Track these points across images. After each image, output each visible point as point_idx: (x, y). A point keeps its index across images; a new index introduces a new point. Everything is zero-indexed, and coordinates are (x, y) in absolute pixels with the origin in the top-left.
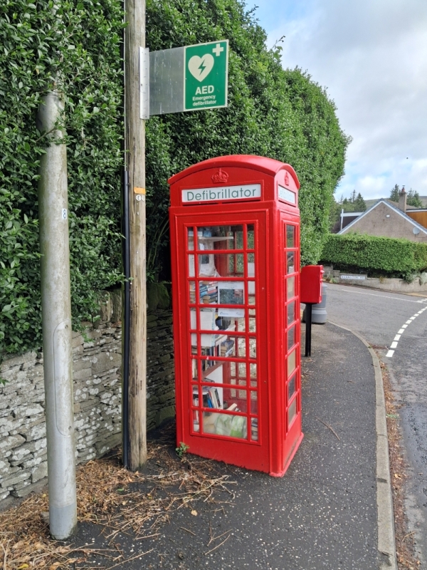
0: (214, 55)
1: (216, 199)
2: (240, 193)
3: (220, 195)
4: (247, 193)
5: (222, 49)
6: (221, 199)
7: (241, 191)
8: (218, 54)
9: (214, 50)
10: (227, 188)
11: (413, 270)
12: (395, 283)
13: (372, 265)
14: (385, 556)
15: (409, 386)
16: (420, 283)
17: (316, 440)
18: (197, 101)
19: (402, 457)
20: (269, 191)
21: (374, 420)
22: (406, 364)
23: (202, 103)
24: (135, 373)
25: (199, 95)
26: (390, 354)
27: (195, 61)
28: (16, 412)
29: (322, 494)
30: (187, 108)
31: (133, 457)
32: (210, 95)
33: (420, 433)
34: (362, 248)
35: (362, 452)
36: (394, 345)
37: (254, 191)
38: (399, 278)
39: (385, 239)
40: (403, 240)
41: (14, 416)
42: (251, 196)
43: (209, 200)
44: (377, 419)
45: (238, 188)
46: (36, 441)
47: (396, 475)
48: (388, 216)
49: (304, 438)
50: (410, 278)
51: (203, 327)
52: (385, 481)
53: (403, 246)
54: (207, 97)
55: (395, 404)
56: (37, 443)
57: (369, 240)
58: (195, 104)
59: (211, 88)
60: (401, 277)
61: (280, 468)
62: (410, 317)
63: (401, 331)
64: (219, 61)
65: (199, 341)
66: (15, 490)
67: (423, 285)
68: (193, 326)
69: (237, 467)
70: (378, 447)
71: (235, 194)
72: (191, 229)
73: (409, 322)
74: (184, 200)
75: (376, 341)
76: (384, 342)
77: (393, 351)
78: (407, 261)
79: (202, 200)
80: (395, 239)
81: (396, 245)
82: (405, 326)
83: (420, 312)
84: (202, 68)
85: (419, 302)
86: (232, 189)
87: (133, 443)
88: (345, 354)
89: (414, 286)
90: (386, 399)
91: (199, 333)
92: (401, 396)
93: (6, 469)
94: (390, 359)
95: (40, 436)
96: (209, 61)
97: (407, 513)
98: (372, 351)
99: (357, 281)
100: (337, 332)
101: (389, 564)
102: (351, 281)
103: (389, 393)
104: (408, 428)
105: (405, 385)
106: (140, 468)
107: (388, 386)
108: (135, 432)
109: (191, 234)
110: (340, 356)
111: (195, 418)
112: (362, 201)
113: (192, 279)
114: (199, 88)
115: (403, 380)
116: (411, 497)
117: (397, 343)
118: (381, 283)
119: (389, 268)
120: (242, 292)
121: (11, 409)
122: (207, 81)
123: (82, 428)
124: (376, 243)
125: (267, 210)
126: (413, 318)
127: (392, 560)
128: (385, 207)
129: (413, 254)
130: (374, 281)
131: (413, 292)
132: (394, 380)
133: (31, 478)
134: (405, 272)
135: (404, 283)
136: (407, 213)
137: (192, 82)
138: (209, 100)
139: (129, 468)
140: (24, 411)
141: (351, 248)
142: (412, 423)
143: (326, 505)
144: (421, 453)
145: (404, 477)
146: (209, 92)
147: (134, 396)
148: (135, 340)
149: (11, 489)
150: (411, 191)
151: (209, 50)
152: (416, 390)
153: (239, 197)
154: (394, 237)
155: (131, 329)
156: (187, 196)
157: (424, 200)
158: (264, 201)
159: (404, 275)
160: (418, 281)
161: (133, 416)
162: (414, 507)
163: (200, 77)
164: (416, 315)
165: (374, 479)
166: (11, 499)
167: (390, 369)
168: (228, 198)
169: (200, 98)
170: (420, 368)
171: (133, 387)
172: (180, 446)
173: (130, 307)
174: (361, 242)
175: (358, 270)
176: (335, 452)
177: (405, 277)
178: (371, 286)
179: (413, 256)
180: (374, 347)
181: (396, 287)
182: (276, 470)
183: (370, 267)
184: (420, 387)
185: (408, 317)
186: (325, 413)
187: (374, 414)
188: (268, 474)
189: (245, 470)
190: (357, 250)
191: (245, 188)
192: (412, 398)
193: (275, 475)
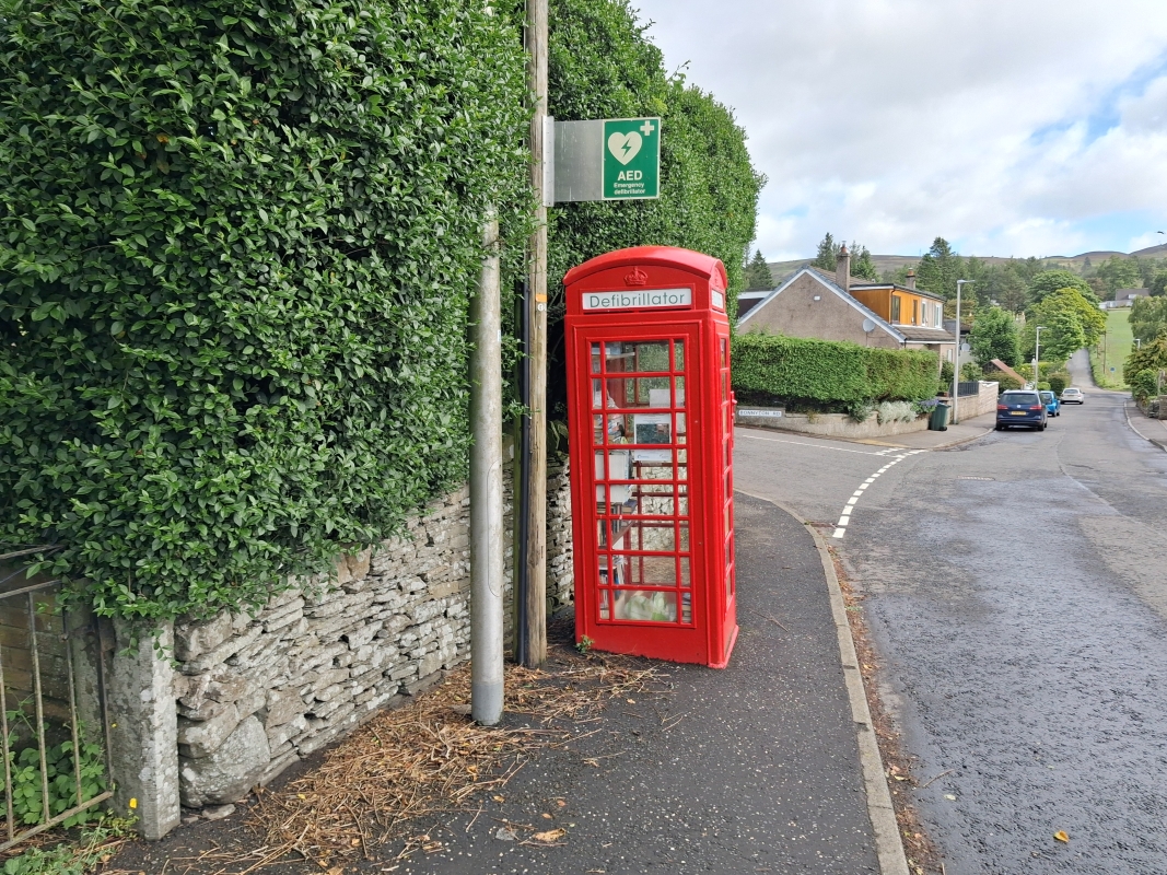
0: (642, 133)
1: (631, 306)
2: (662, 299)
3: (637, 301)
4: (673, 299)
5: (653, 128)
6: (637, 305)
7: (665, 296)
8: (647, 134)
9: (642, 128)
10: (646, 292)
11: (866, 399)
12: (834, 422)
13: (794, 391)
14: (862, 725)
15: (874, 574)
16: (879, 421)
17: (757, 633)
18: (620, 189)
19: (871, 649)
20: (702, 298)
21: (830, 610)
22: (866, 547)
23: (625, 192)
24: (535, 536)
25: (622, 181)
26: (839, 533)
27: (617, 139)
28: (402, 585)
29: (778, 681)
30: (606, 196)
31: (532, 650)
32: (638, 182)
33: (892, 625)
34: (775, 360)
35: (820, 642)
36: (844, 521)
37: (681, 297)
38: (842, 412)
39: (816, 343)
40: (849, 343)
41: (400, 588)
42: (678, 304)
43: (620, 307)
44: (834, 609)
45: (660, 293)
46: (418, 625)
47: (866, 666)
48: (817, 298)
49: (740, 631)
50: (861, 413)
51: (613, 476)
52: (853, 668)
53: (848, 354)
54: (633, 185)
55: (855, 595)
56: (421, 627)
57: (787, 345)
58: (617, 192)
59: (638, 174)
60: (845, 411)
61: (721, 657)
62: (866, 478)
63: (853, 501)
64: (648, 141)
65: (607, 496)
66: (403, 685)
67: (883, 425)
68: (599, 475)
69: (663, 661)
70: (840, 638)
71: (657, 300)
72: (596, 344)
73: (864, 486)
74: (586, 306)
75: (815, 516)
76: (827, 518)
77: (844, 530)
78: (855, 382)
79: (611, 307)
80: (833, 342)
81: (835, 353)
82: (858, 493)
83: (882, 471)
84: (627, 148)
85: (878, 454)
86: (653, 293)
87: (532, 631)
88: (771, 534)
89: (868, 426)
90: (843, 589)
91: (608, 484)
92: (863, 585)
93: (397, 656)
94: (839, 540)
95: (424, 619)
96: (635, 141)
97: (883, 698)
98: (812, 530)
99: (767, 419)
100: (750, 503)
101: (867, 730)
102: (757, 419)
103: (845, 583)
104: (877, 621)
105: (867, 573)
106: (540, 665)
107: (843, 575)
108: (534, 614)
109: (595, 352)
110: (762, 537)
111: (602, 601)
112: (764, 265)
113: (598, 412)
114: (622, 173)
115: (863, 566)
116: (886, 685)
117: (848, 518)
118: (809, 422)
119: (823, 396)
120: (668, 426)
121: (398, 580)
122: (633, 165)
123: (461, 615)
124: (800, 351)
125: (701, 321)
126: (870, 480)
127: (870, 726)
128: (811, 280)
129: (865, 368)
130: (797, 420)
131: (867, 438)
132: (850, 567)
133: (417, 672)
134: (851, 403)
135: (851, 422)
136: (851, 292)
137: (613, 166)
138: (636, 188)
139: (526, 665)
140: (409, 584)
141: (755, 359)
142: (881, 616)
143: (787, 690)
144: (895, 645)
145: (875, 668)
146: (636, 179)
147: (533, 566)
148: (535, 492)
149: (399, 683)
150: (854, 247)
151: (636, 127)
152: (884, 578)
153: (662, 305)
154: (829, 338)
155: (531, 478)
156: (590, 301)
157: (878, 263)
158: (695, 310)
159: (850, 408)
160: (875, 417)
161: (533, 594)
162: (890, 693)
163: (624, 159)
164: (876, 475)
165: (839, 668)
166: (400, 696)
167: (842, 554)
168: (646, 306)
169: (624, 185)
170: (887, 551)
171: (532, 555)
172: (582, 640)
173: (529, 450)
174: (772, 349)
175: (769, 399)
176: (784, 644)
177: (852, 411)
178: (793, 428)
179: (865, 373)
180: (814, 525)
181: (837, 430)
182: (716, 661)
183: (790, 394)
184: (889, 575)
185: (863, 479)
186: (759, 604)
187: (828, 604)
188: (706, 666)
189: (675, 664)
190: (766, 362)
191: (670, 292)
192: (878, 588)
193: (716, 666)
